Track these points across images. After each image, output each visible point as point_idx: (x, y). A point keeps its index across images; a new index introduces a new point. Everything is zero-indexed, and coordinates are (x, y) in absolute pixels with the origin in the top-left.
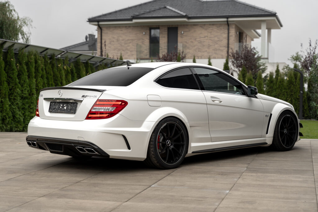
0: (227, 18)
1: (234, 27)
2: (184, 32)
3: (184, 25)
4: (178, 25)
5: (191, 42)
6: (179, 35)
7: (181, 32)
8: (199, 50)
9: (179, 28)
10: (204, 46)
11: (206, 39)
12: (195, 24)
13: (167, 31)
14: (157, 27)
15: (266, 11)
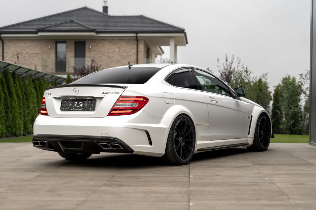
0: (137, 34)
1: (143, 42)
2: (91, 46)
3: (93, 40)
4: (85, 39)
5: (99, 57)
6: (86, 49)
7: (89, 47)
8: (108, 65)
9: (86, 43)
10: (112, 61)
11: (115, 55)
12: (103, 39)
13: (74, 45)
14: (64, 41)
15: (175, 27)
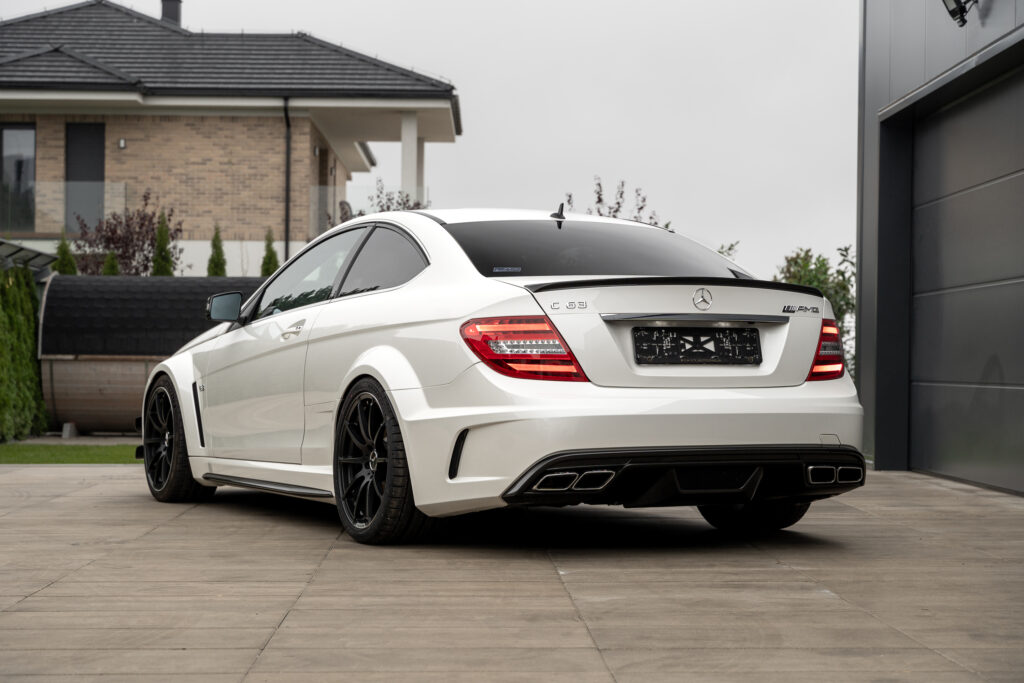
0: (286, 99)
1: (307, 129)
2: (126, 140)
3: (130, 117)
4: (103, 116)
5: (152, 178)
6: (107, 152)
7: (118, 143)
8: (184, 208)
9: (107, 128)
10: (200, 193)
11: (209, 171)
12: (168, 117)
13: (62, 135)
14: (27, 120)
15: (420, 79)
